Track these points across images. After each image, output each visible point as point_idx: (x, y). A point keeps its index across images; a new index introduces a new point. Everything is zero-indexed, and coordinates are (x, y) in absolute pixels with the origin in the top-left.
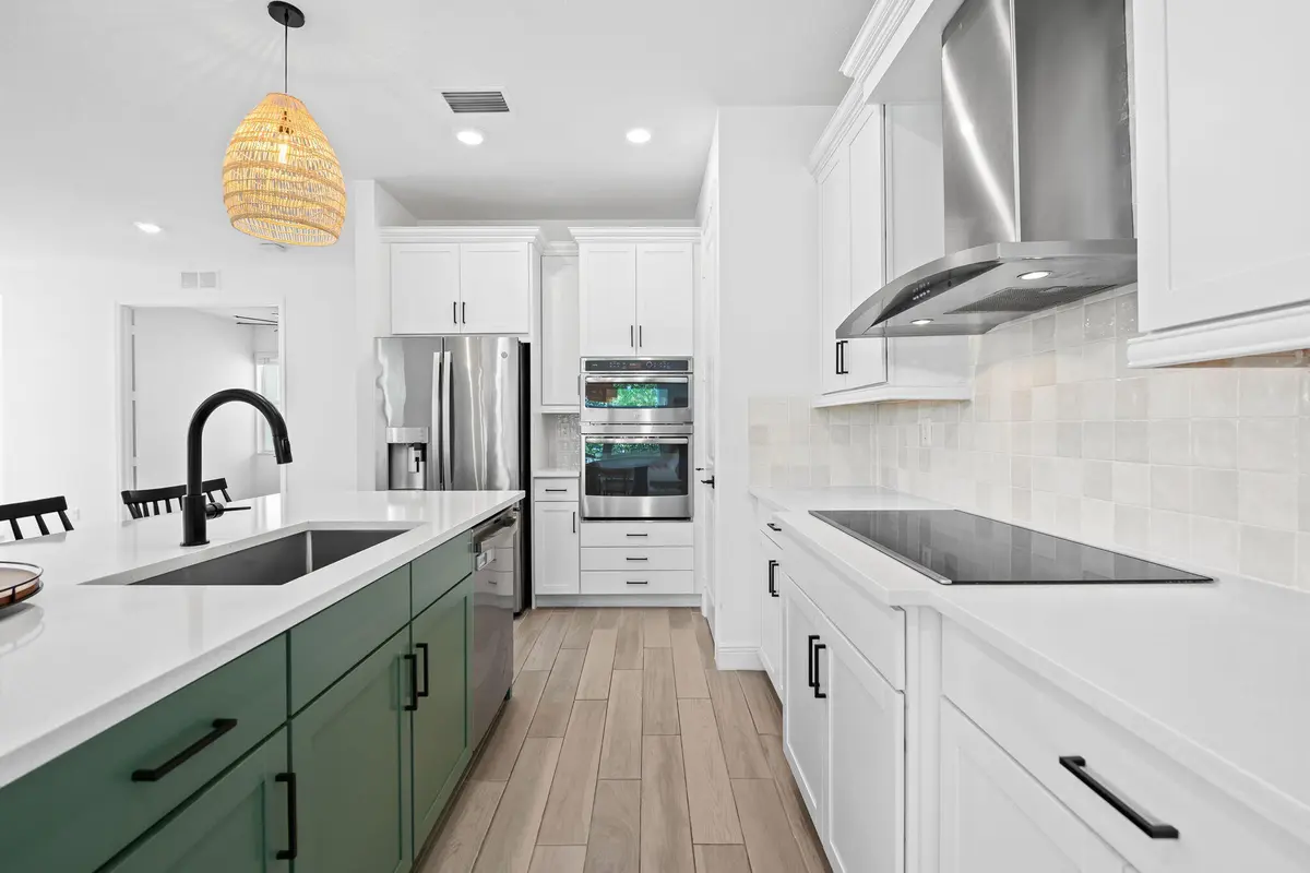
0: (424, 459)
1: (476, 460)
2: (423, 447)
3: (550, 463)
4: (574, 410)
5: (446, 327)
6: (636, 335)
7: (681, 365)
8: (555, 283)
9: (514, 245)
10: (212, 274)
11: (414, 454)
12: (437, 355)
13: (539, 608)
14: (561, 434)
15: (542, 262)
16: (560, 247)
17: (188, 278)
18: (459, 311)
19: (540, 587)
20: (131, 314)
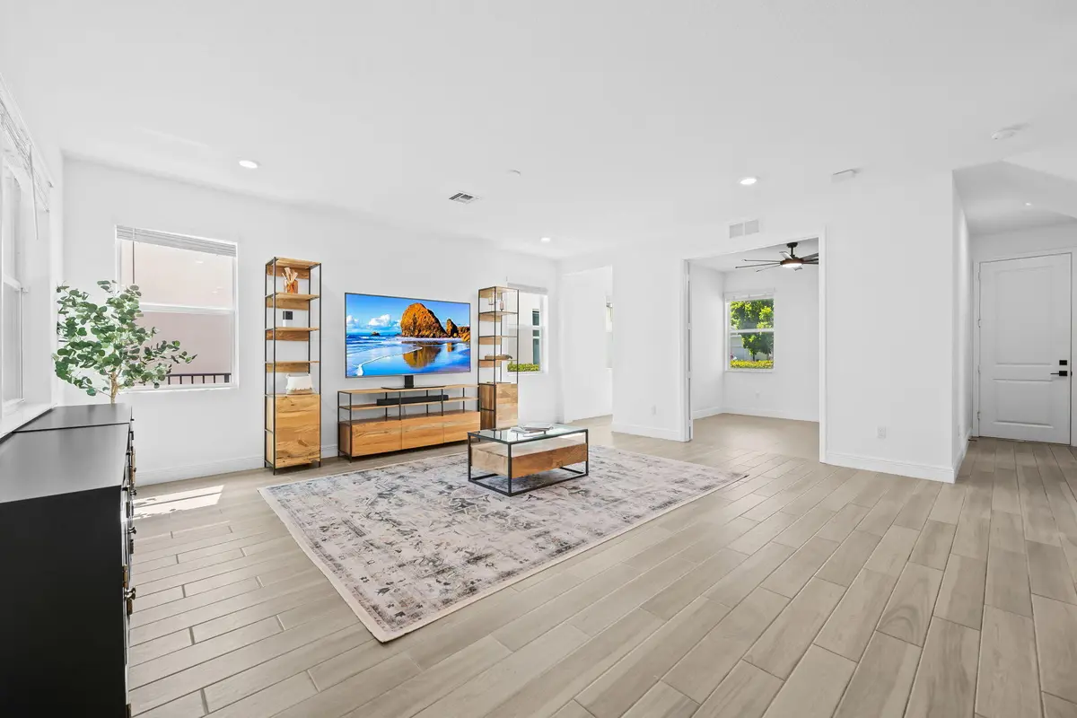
17: (735, 231)
20: (689, 264)
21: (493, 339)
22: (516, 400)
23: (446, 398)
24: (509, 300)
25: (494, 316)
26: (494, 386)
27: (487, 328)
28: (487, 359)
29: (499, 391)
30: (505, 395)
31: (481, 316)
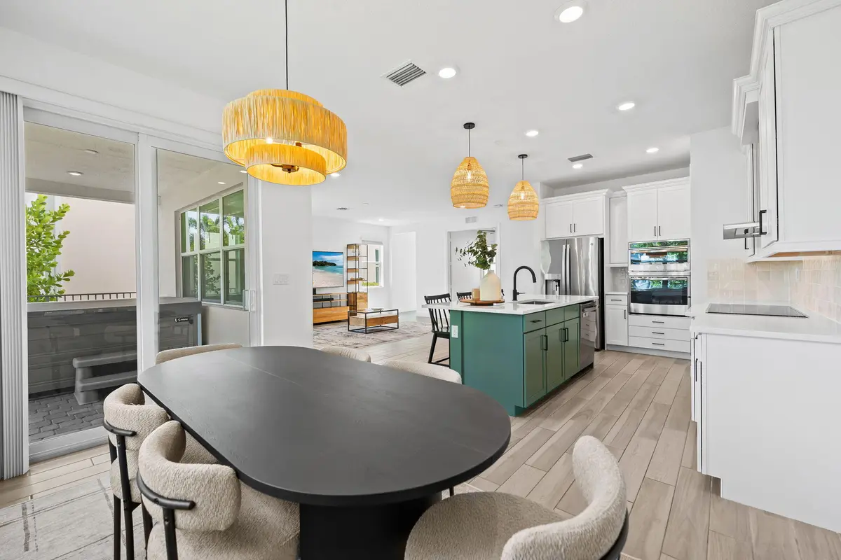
0: (559, 286)
1: (580, 286)
2: (558, 281)
3: (615, 288)
4: (626, 265)
5: (566, 234)
6: (658, 231)
7: (685, 243)
8: (617, 210)
9: (597, 197)
10: (475, 217)
11: (555, 284)
12: (564, 246)
13: (608, 350)
14: (620, 276)
15: (610, 201)
16: (618, 193)
17: (467, 220)
18: (573, 228)
19: (608, 341)
20: (450, 234)
21: (355, 270)
22: (366, 301)
23: (333, 299)
24: (363, 249)
25: (355, 258)
26: (356, 293)
27: (352, 265)
28: (352, 280)
29: (358, 296)
30: (361, 298)
31: (348, 258)
